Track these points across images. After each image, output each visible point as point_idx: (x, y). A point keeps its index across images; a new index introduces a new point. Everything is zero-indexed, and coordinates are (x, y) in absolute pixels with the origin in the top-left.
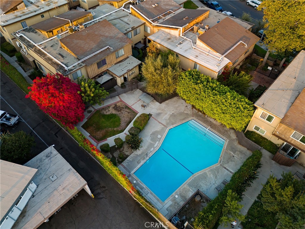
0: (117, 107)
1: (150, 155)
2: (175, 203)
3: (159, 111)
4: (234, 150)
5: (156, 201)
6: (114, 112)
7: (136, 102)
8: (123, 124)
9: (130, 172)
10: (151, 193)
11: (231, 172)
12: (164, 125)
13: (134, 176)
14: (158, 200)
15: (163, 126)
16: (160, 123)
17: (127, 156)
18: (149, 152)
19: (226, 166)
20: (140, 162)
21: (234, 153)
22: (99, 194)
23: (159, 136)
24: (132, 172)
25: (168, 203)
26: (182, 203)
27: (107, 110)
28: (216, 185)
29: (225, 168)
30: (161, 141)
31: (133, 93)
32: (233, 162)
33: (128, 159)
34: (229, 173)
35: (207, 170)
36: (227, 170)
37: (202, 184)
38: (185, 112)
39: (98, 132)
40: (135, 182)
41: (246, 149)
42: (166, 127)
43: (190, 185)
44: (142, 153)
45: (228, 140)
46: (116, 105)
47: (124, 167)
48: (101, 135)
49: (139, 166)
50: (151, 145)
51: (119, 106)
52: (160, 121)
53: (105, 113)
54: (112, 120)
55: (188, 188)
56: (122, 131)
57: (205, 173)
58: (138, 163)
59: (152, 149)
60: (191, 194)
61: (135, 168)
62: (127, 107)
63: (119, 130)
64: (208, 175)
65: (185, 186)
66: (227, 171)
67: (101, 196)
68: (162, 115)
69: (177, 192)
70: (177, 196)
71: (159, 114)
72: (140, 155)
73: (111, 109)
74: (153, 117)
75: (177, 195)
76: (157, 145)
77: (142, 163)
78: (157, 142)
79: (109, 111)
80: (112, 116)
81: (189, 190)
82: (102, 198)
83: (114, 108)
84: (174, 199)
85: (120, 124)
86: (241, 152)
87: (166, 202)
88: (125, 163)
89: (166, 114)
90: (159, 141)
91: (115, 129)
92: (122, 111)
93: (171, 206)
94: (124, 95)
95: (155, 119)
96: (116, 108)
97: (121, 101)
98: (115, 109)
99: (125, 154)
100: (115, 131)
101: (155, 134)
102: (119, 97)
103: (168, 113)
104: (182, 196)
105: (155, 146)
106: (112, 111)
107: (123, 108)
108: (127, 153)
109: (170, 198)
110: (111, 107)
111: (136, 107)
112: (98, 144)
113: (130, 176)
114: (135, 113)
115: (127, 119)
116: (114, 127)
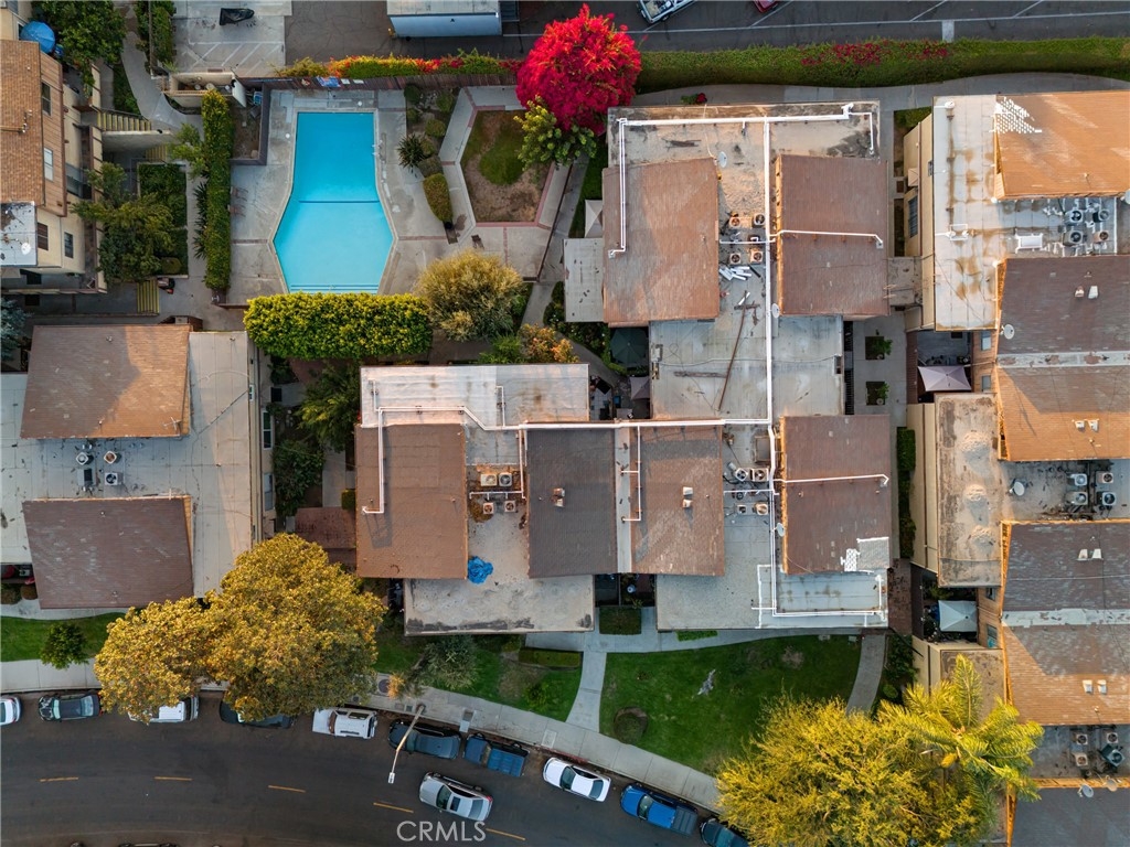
0: (525, 201)
1: (377, 164)
2: (282, 126)
5: (309, 105)
6: (518, 187)
8: (477, 177)
9: (380, 110)
10: (323, 109)
11: (245, 241)
12: (410, 238)
13: (368, 110)
14: (307, 108)
15: (409, 235)
16: (421, 238)
17: (410, 130)
18: (385, 167)
19: (258, 247)
21: (262, 283)
23: (396, 209)
24: (377, 114)
25: (291, 118)
26: (272, 133)
27: (534, 179)
29: (256, 241)
30: (383, 202)
32: (252, 263)
33: (404, 127)
34: (246, 238)
36: (252, 241)
37: (268, 184)
39: (498, 126)
40: (360, 104)
42: (403, 239)
43: (284, 168)
44: (392, 155)
46: (533, 205)
48: (488, 125)
49: (377, 130)
50: (392, 182)
51: (525, 208)
52: (422, 241)
54: (505, 168)
55: (283, 162)
56: (464, 163)
57: (277, 206)
58: (383, 136)
59: (385, 176)
60: (272, 156)
61: (380, 124)
62: (508, 219)
63: (471, 162)
64: (271, 208)
65: (290, 162)
66: (251, 237)
69: (292, 142)
70: (288, 136)
71: (440, 254)
72: (392, 148)
73: (533, 188)
74: (442, 238)
75: (289, 139)
76: (384, 191)
77: (378, 141)
78: (389, 195)
79: (530, 181)
81: (279, 160)
83: (531, 195)
84: (287, 129)
85: (483, 175)
87: (295, 116)
88: (401, 116)
90: (388, 200)
91: (479, 157)
92: (508, 202)
93: (285, 116)
95: (435, 238)
96: (527, 200)
97: (534, 223)
98: (524, 194)
100: (475, 152)
101: (408, 208)
102: (547, 228)
104: (279, 143)
105: (386, 185)
106: (525, 184)
107: (514, 210)
109: (294, 127)
110: (536, 192)
111: (492, 234)
112: (475, 107)
113: (376, 104)
114: (482, 218)
115: (480, 194)
116: (484, 158)
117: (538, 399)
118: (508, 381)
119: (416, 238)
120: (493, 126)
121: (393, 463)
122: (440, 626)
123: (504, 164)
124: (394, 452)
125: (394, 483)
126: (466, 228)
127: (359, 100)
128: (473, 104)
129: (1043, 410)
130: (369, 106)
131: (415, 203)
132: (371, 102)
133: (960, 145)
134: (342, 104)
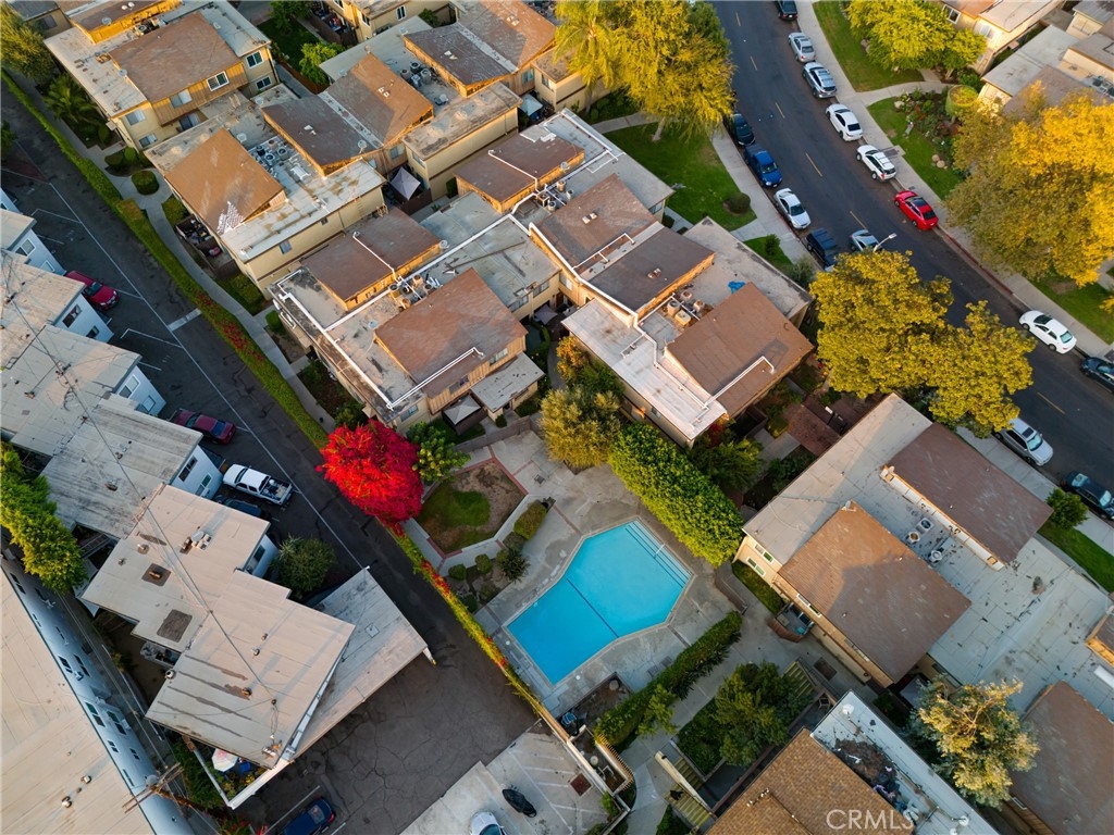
1: (542, 592)
2: (574, 688)
3: (571, 494)
4: (701, 596)
5: (541, 681)
6: (478, 487)
7: (525, 466)
8: (494, 519)
9: (500, 624)
10: (535, 668)
11: (684, 642)
12: (575, 528)
13: (508, 632)
14: (545, 680)
15: (573, 531)
16: (568, 522)
17: (498, 591)
18: (540, 586)
19: (678, 629)
20: (521, 605)
21: (701, 604)
22: (444, 658)
23: (563, 554)
24: (505, 624)
25: (562, 687)
26: (586, 691)
27: (464, 481)
28: (652, 664)
29: (676, 634)
30: (566, 566)
31: (519, 441)
32: (694, 624)
33: (499, 596)
34: (681, 643)
35: (640, 635)
36: (679, 637)
37: (628, 662)
38: (624, 501)
39: (445, 533)
40: (508, 643)
41: (726, 598)
42: (579, 533)
43: (605, 659)
44: (527, 587)
45: (696, 576)
46: (482, 470)
47: (491, 613)
48: (450, 540)
49: (518, 613)
50: (545, 573)
51: (489, 473)
52: (569, 519)
53: (460, 489)
54: (473, 506)
55: (601, 664)
56: (492, 534)
57: (637, 640)
58: (518, 606)
59: (547, 580)
60: (604, 676)
61: (511, 616)
62: (506, 478)
63: (487, 531)
64: (642, 644)
65: (596, 659)
66: (677, 640)
67: (447, 663)
68: (575, 502)
69: (579, 670)
70: (578, 678)
71: (568, 502)
72: (522, 591)
73: (471, 478)
74: (555, 508)
75: (580, 674)
76: (557, 572)
77: (525, 606)
78: (558, 567)
79: (468, 483)
80: (474, 497)
81: (602, 669)
82: (449, 666)
83: (477, 476)
84: (573, 683)
85: (489, 516)
86: (714, 604)
87: (558, 685)
88: (492, 605)
89: (584, 501)
90: (562, 565)
91: (478, 528)
92: (494, 486)
93: (566, 693)
94: (501, 443)
95: (560, 513)
96: (484, 477)
97: (494, 460)
98: (480, 481)
99: (494, 587)
100: (477, 533)
101: (555, 547)
102: (490, 449)
103: (588, 500)
104: (588, 679)
105: (553, 574)
106: (472, 484)
107: (497, 479)
108: (498, 585)
109: (567, 679)
110: (472, 475)
111: (525, 479)
112: (444, 558)
113: (499, 631)
114: (520, 493)
115: (504, 508)
116: (476, 525)
117: (608, 332)
118: (614, 354)
119: (571, 524)
120: (448, 537)
121: (728, 375)
122: (790, 285)
123: (470, 509)
124: (722, 379)
125: (740, 365)
126: (535, 499)
127: (507, 647)
128: (443, 561)
129: (393, 112)
130: (504, 634)
131: (547, 545)
132: (500, 636)
133: (265, 233)
134: (520, 656)
